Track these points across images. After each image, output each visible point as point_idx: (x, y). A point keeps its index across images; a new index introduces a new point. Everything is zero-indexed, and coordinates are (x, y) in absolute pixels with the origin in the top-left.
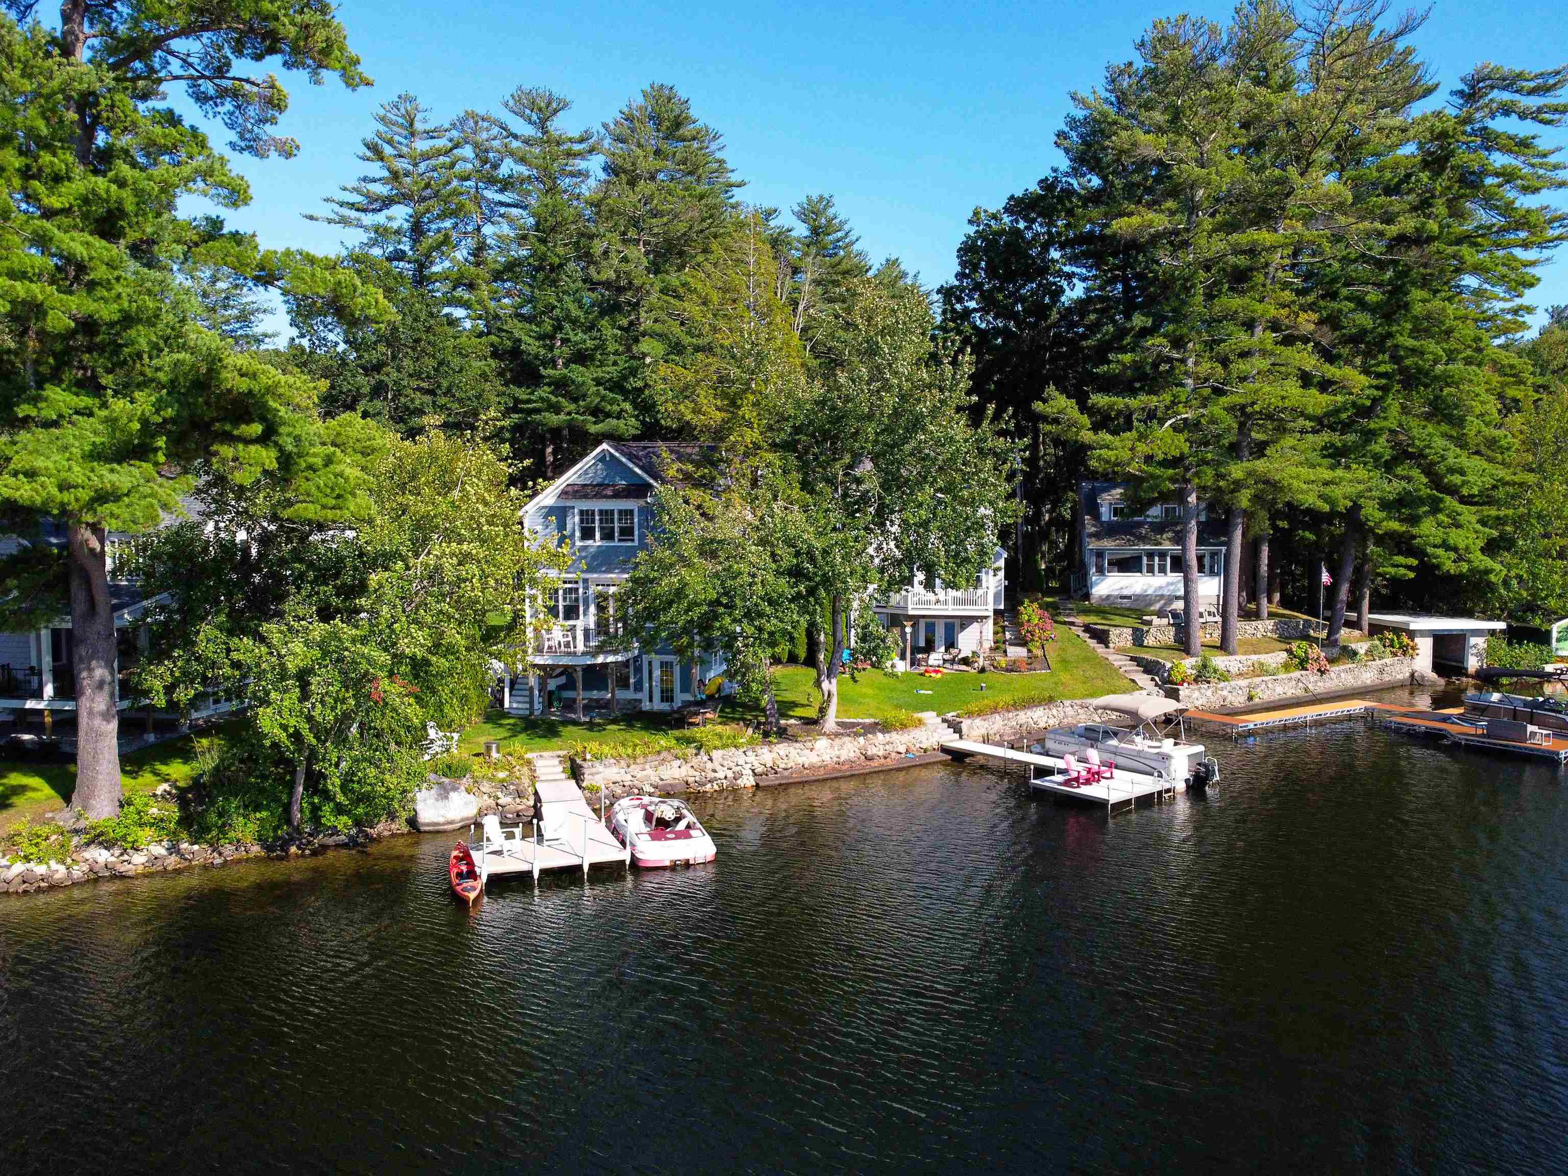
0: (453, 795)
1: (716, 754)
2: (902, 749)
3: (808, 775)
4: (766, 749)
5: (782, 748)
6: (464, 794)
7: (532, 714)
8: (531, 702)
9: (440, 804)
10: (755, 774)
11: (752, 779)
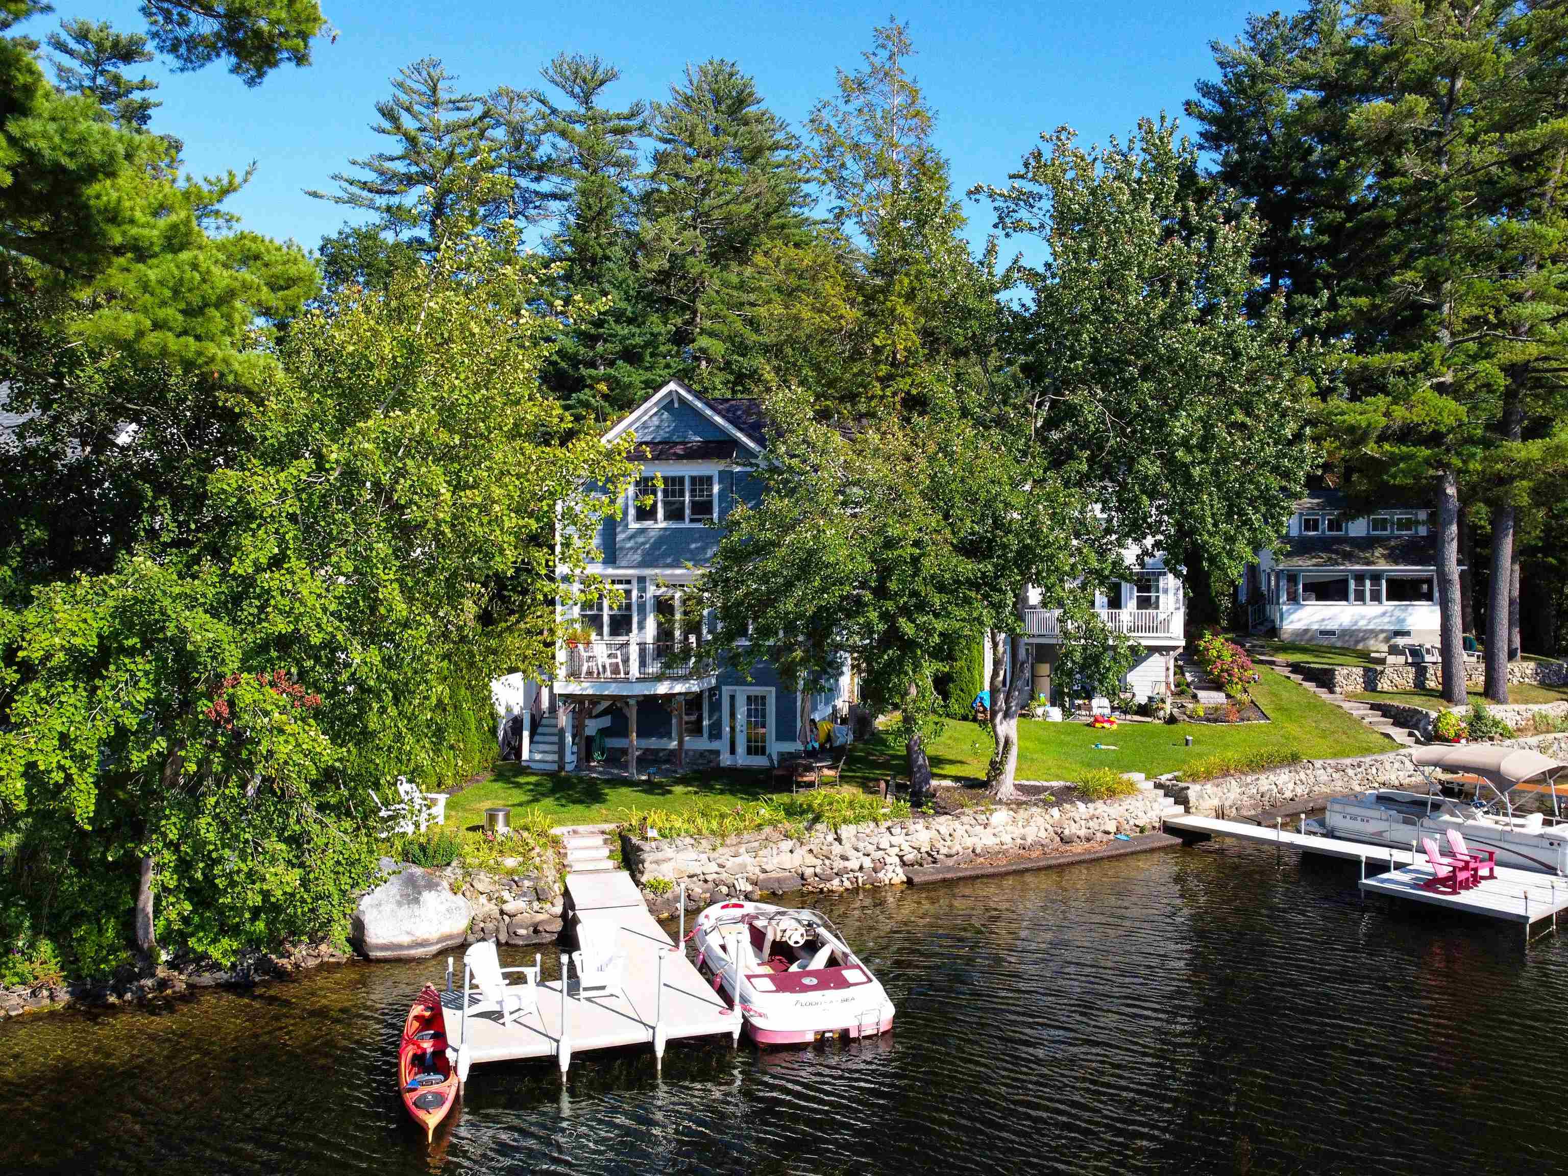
0: (428, 897)
1: (847, 831)
2: (1112, 828)
3: (983, 865)
4: (920, 825)
5: (943, 823)
6: (447, 894)
7: (561, 768)
8: (561, 752)
9: (405, 911)
10: (904, 864)
11: (899, 870)
